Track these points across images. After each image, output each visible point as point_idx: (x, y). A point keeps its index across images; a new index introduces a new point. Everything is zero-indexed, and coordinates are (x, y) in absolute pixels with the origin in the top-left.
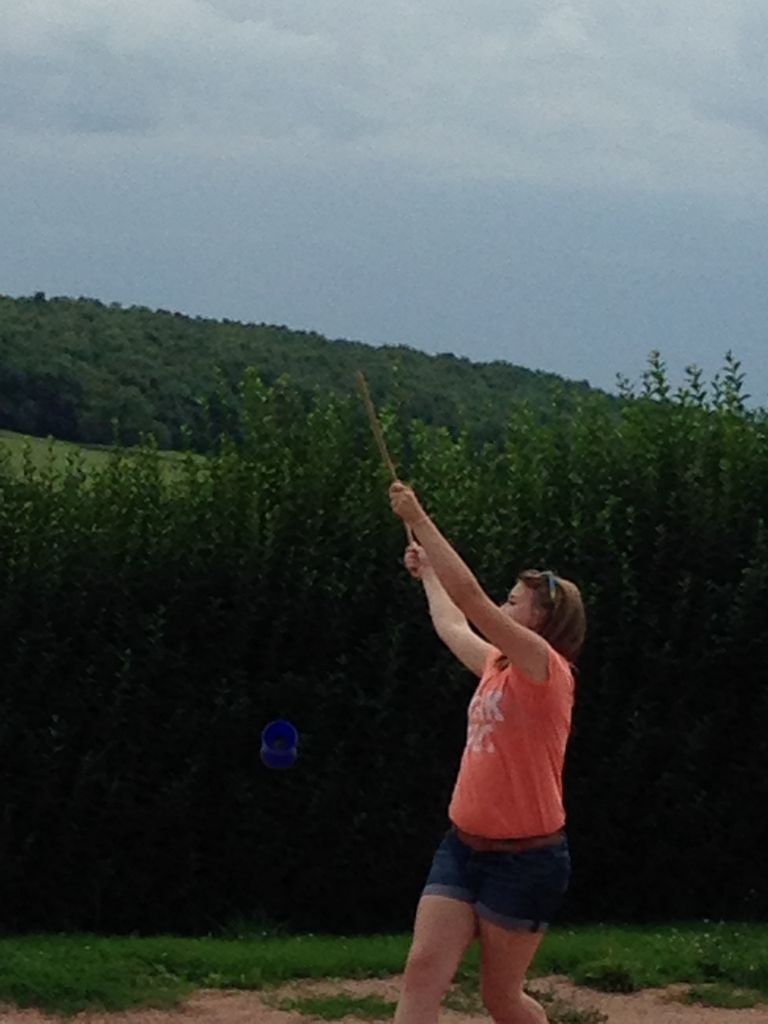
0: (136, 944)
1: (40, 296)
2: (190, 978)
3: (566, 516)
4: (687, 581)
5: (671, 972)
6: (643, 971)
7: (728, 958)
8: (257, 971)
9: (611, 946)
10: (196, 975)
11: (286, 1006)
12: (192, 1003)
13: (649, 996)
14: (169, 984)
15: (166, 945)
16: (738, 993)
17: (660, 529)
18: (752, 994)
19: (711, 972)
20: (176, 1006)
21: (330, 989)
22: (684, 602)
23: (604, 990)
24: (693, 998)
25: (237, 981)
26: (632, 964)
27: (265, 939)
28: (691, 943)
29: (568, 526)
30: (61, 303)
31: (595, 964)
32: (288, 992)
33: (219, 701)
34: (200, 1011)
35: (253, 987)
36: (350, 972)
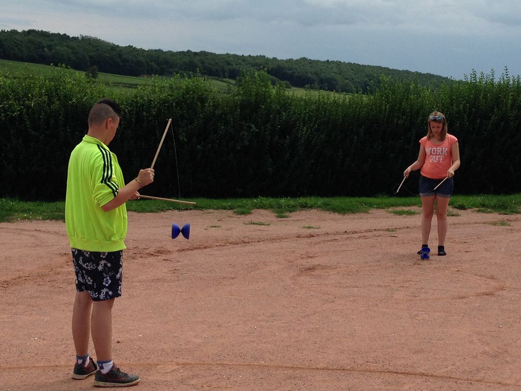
0: (357, 199)
1: (328, 60)
2: (370, 206)
3: (452, 105)
4: (478, 121)
5: (474, 205)
6: (468, 205)
7: (487, 202)
8: (384, 205)
9: (461, 200)
10: (371, 205)
11: (390, 212)
12: (370, 212)
13: (469, 211)
14: (365, 207)
15: (364, 199)
16: (489, 210)
17: (473, 109)
18: (492, 210)
19: (483, 205)
20: (366, 212)
21: (399, 209)
22: (478, 125)
23: (459, 209)
24: (479, 211)
25: (379, 207)
26: (465, 204)
27: (385, 198)
28: (479, 199)
29: (453, 108)
30: (333, 62)
31: (458, 203)
32: (391, 209)
33: (375, 147)
34: (371, 214)
35: (383, 208)
36: (404, 205)
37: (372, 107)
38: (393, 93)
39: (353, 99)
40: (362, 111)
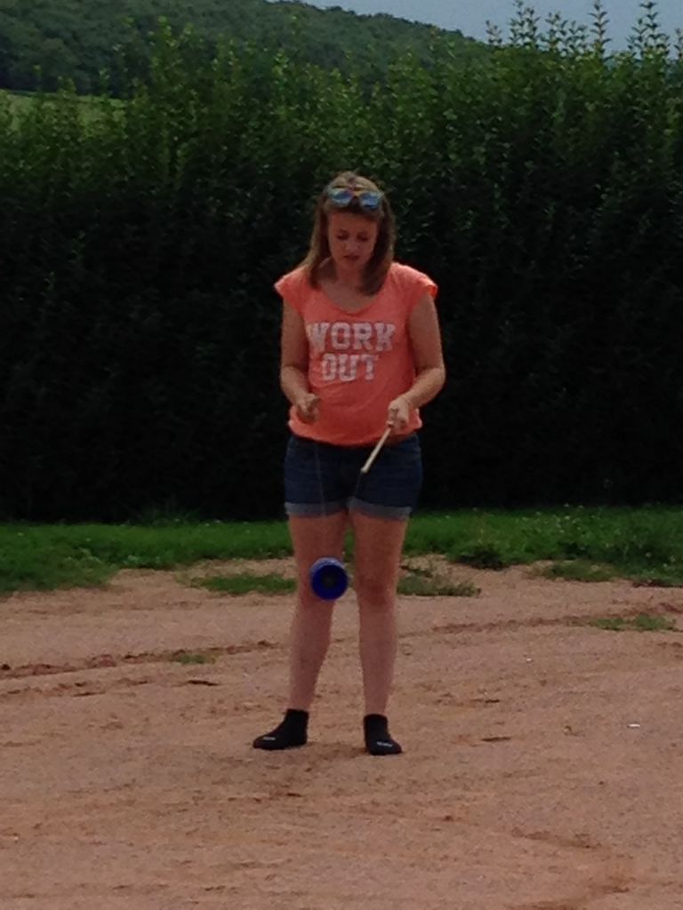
0: (60, 530)
2: (111, 560)
3: (443, 146)
4: (550, 211)
5: (536, 551)
6: (511, 550)
7: (587, 537)
8: (170, 554)
9: (484, 528)
10: (116, 557)
11: (195, 584)
12: (114, 582)
13: (515, 572)
14: (92, 565)
15: (90, 531)
16: (595, 568)
17: (529, 164)
18: (607, 569)
19: (572, 550)
20: (96, 584)
21: (236, 568)
22: (549, 227)
23: (477, 567)
24: (555, 573)
25: (151, 562)
26: (500, 544)
27: (178, 525)
28: (555, 525)
29: (446, 159)
31: (471, 543)
32: (199, 571)
33: (133, 315)
34: (120, 590)
35: (165, 567)
36: (254, 553)
37: (117, 153)
38: (206, 99)
39: (39, 121)
40: (78, 169)
